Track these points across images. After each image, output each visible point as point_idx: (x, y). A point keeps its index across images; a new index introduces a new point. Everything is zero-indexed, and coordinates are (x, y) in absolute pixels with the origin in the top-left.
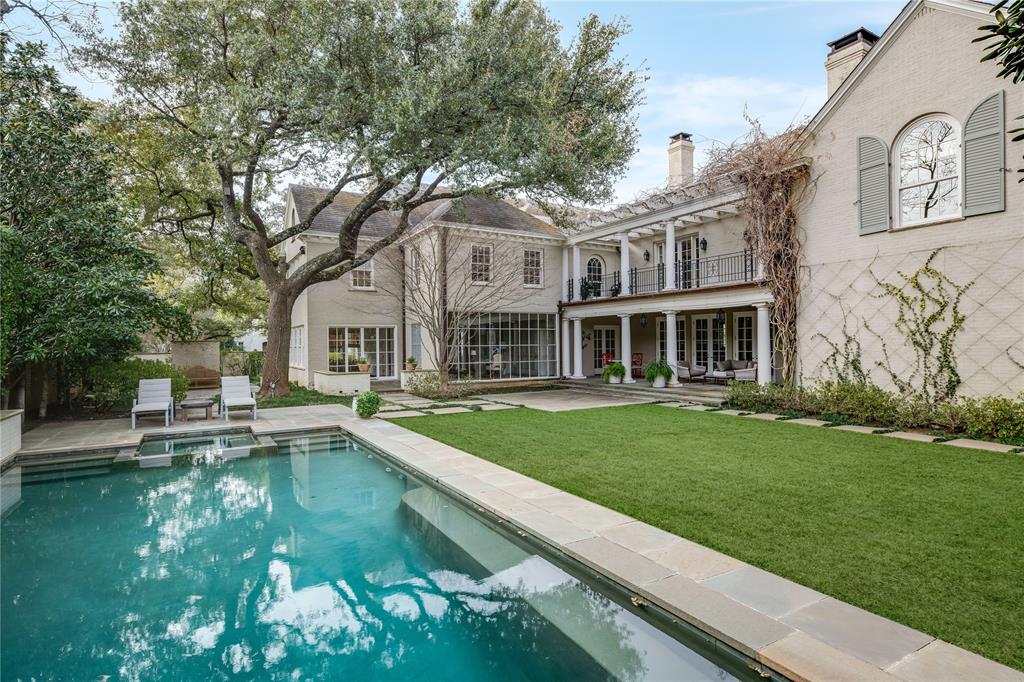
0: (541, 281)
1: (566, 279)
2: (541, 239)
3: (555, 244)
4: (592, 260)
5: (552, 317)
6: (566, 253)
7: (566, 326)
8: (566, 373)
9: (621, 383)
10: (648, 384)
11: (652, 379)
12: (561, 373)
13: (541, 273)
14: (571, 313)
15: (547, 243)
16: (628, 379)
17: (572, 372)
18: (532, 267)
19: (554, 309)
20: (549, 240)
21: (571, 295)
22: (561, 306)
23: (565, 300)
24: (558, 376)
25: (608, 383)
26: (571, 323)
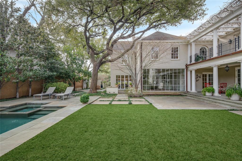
0: (179, 57)
1: (189, 55)
2: (178, 42)
3: (185, 43)
4: (202, 48)
5: (183, 70)
6: (189, 46)
7: (189, 73)
8: (189, 90)
9: (212, 95)
10: (227, 98)
11: (230, 95)
12: (187, 90)
13: (179, 54)
14: (190, 68)
15: (181, 43)
16: (216, 94)
17: (191, 90)
18: (175, 53)
19: (184, 67)
20: (182, 42)
21: (191, 61)
22: (187, 66)
23: (189, 63)
24: (186, 91)
25: (205, 95)
26: (191, 71)
